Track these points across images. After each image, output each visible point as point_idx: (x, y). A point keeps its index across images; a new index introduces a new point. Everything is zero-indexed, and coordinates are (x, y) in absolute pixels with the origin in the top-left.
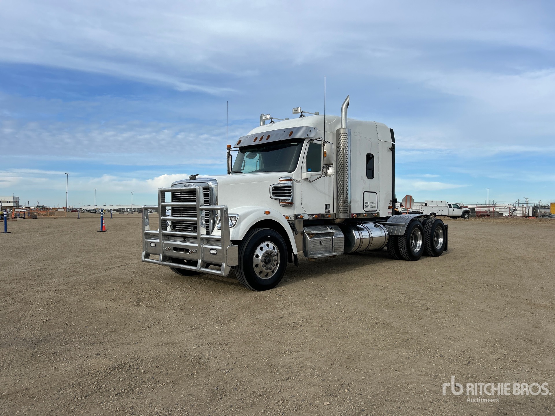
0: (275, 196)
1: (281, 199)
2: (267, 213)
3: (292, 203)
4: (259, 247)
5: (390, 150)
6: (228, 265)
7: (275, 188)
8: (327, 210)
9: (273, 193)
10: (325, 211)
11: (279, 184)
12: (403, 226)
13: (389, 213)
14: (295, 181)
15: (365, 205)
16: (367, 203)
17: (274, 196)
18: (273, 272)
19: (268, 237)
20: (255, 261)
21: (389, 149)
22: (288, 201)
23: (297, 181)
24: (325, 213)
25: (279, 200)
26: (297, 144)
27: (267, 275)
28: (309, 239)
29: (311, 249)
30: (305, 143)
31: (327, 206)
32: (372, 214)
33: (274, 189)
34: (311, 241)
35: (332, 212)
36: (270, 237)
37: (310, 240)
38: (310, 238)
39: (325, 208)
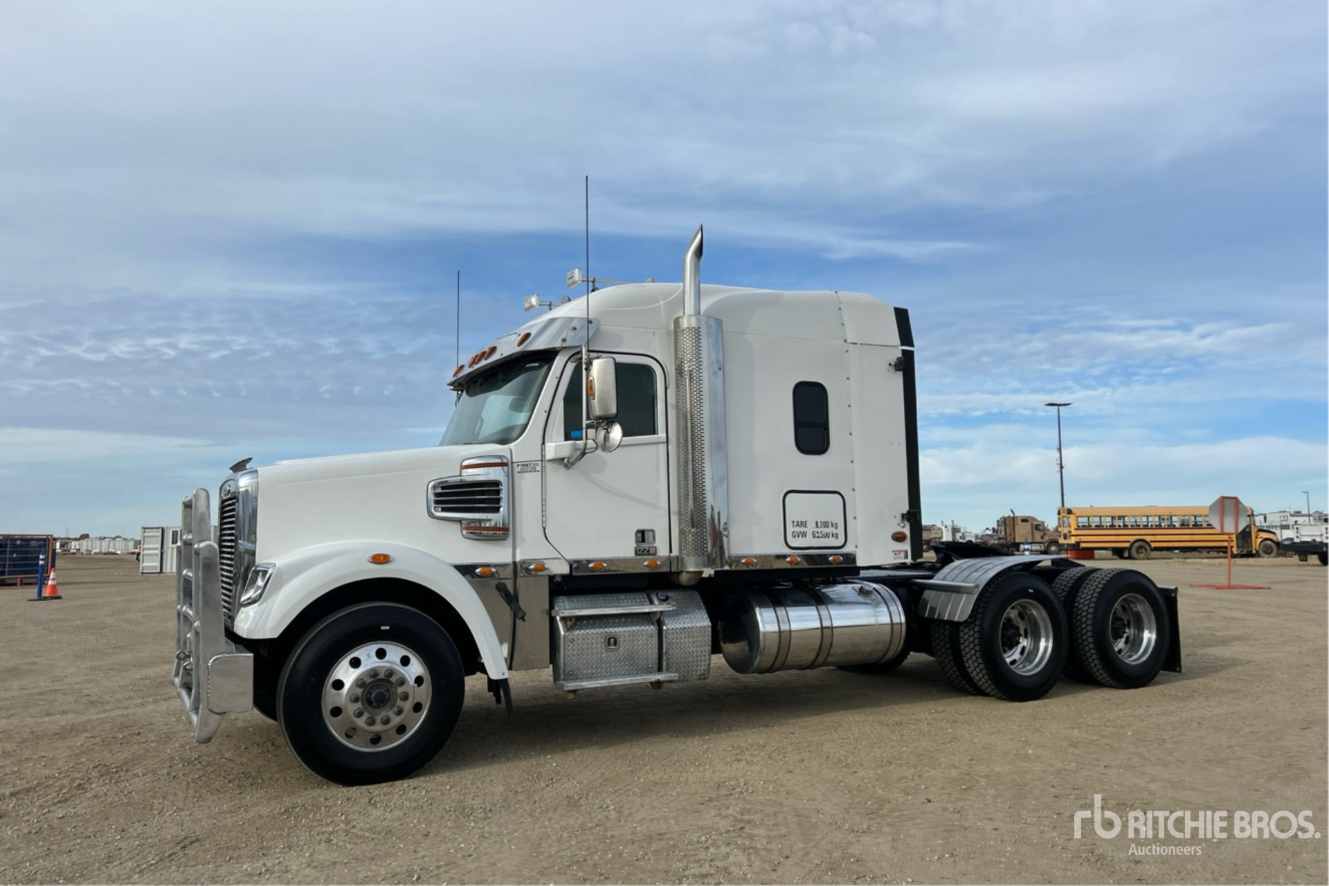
0: (444, 510)
1: (466, 519)
2: (381, 559)
3: (505, 529)
4: (349, 658)
5: (892, 369)
6: (211, 711)
7: (443, 488)
8: (645, 546)
9: (437, 502)
10: (636, 550)
11: (460, 476)
12: (967, 591)
13: (896, 553)
14: (520, 467)
15: (790, 529)
16: (802, 524)
17: (440, 509)
18: (401, 729)
19: (383, 628)
20: (331, 698)
21: (890, 364)
22: (488, 525)
23: (527, 467)
24: (636, 554)
25: (460, 521)
26: (537, 364)
27: (376, 740)
28: (562, 633)
29: (567, 661)
30: (559, 362)
31: (642, 535)
32: (825, 557)
33: (439, 490)
34: (570, 638)
35: (663, 551)
36: (388, 628)
37: (564, 636)
38: (568, 629)
39: (637, 541)
